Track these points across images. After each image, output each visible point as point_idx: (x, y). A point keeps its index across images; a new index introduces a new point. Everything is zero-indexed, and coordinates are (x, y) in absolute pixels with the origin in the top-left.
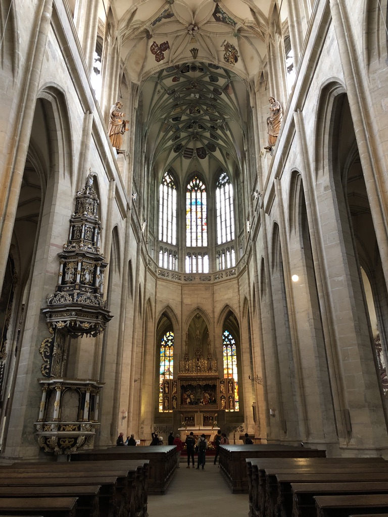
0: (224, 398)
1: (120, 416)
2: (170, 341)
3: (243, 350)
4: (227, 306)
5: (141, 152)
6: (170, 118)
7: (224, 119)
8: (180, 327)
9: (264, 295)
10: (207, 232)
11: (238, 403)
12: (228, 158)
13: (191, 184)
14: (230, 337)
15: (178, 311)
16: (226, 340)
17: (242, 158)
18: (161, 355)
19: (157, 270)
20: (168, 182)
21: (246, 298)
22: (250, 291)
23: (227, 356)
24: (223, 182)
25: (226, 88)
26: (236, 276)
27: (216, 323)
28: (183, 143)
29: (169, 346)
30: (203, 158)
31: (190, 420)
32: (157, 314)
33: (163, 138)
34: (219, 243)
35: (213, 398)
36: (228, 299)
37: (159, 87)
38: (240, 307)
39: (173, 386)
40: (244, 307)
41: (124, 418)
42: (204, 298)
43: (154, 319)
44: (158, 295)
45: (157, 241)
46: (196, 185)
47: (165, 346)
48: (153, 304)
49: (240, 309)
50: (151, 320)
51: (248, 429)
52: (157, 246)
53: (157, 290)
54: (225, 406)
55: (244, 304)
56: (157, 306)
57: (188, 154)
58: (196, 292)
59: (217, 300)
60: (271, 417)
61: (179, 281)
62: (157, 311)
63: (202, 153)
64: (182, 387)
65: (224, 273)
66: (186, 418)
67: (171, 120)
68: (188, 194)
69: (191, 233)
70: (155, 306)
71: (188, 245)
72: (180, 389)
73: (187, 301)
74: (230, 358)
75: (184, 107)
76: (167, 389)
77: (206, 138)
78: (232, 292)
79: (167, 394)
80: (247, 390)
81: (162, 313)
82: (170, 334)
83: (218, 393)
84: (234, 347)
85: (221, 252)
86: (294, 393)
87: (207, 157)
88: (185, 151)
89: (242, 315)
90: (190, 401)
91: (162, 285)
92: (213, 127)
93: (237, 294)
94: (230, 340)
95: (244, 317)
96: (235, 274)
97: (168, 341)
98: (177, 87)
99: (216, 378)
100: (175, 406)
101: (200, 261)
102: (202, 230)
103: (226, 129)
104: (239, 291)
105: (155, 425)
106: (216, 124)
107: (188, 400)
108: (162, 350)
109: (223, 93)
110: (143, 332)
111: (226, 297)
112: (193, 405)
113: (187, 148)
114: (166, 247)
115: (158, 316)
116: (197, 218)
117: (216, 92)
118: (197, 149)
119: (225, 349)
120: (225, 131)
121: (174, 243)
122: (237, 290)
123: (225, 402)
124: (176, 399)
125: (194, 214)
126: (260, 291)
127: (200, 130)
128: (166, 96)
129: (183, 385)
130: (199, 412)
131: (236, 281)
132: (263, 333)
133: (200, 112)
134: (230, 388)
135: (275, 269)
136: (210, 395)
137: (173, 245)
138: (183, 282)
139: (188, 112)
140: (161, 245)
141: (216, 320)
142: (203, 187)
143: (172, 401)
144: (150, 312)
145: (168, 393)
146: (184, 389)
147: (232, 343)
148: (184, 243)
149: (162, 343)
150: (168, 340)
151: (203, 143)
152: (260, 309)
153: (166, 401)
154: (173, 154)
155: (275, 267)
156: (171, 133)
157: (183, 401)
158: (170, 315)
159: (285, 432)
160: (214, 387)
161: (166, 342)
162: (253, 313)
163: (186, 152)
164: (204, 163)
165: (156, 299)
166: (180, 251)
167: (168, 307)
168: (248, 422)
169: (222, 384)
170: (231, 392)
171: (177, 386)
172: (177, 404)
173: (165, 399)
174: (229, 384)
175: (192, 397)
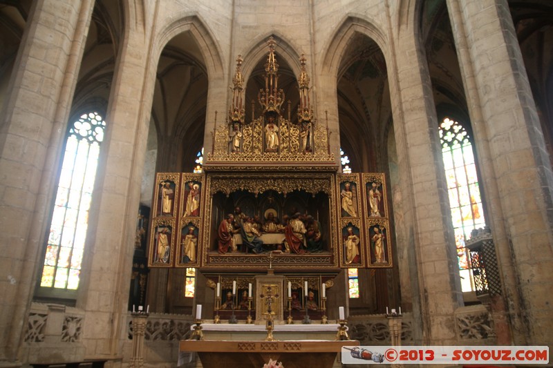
4: (348, 19)
27: (319, 66)
31: (241, 299)
32: (162, 24)
35: (319, 235)
36: (351, 4)
42: (289, 15)
43: (149, 28)
49: (387, 12)
62: (162, 16)
64: (218, 198)
72: (209, 202)
73: (247, 19)
76: (167, 203)
83: (332, 219)
89: (394, 24)
90: (240, 242)
95: (402, 27)
99: (326, 173)
100: (191, 254)
107: (236, 240)
112: (250, 251)
123: (359, 246)
129: (219, 193)
130: (270, 275)
134: (372, 202)
136: (308, 223)
141: (319, 59)
145: (171, 214)
146: (224, 202)
153: (163, 237)
168: (432, 308)
169: (346, 190)
170: (378, 213)
171: (200, 193)
172: (196, 247)
173: (159, 233)
174: (370, 190)
175: (247, 226)
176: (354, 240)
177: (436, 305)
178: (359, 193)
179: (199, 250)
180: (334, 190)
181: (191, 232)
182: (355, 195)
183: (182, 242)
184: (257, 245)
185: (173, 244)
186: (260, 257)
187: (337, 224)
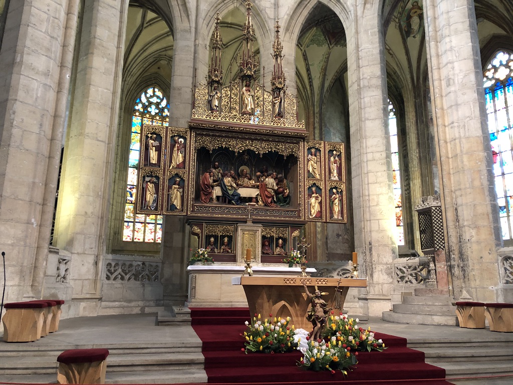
0: (319, 190)
18: (133, 129)
29: (151, 115)
31: (222, 244)
35: (287, 192)
39: (173, 147)
47: (142, 115)
54: (320, 212)
64: (202, 153)
66: (208, 237)
72: (193, 156)
76: (153, 155)
79: (156, 168)
83: (301, 178)
89: (360, 2)
90: (220, 194)
99: (298, 137)
100: (177, 203)
105: (110, 256)
107: (217, 191)
108: (136, 120)
112: (230, 203)
123: (320, 203)
124: (182, 184)
129: (203, 149)
134: (334, 166)
136: (279, 182)
141: (282, 24)
143: (170, 187)
145: (158, 165)
149: (137, 108)
153: (151, 186)
157: (202, 192)
168: (375, 258)
169: (312, 155)
170: (337, 177)
171: (185, 147)
172: (182, 197)
173: (147, 182)
174: (331, 157)
175: (228, 181)
176: (317, 198)
177: (379, 256)
178: (323, 159)
179: (185, 199)
180: (302, 154)
181: (177, 182)
182: (319, 160)
183: (168, 192)
184: (236, 197)
185: (160, 193)
186: (239, 208)
187: (303, 184)
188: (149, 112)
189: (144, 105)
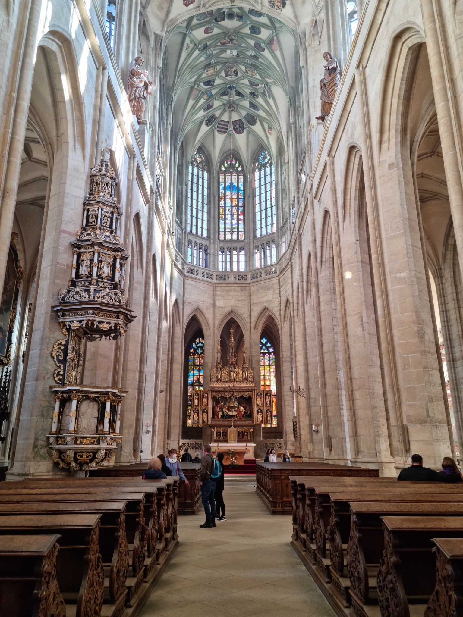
0: (261, 411)
1: (144, 429)
2: (200, 349)
3: (284, 359)
4: (265, 309)
5: (167, 124)
6: (201, 82)
7: (267, 84)
8: (212, 332)
9: (309, 297)
10: (244, 223)
11: (276, 418)
12: (270, 134)
13: (226, 165)
14: (269, 345)
15: (209, 315)
16: (264, 348)
17: (287, 133)
18: (190, 363)
19: (186, 267)
20: (198, 161)
21: (288, 300)
22: (293, 292)
23: (264, 366)
24: (263, 163)
25: (270, 42)
26: (277, 274)
27: (252, 329)
28: (217, 114)
30: (240, 133)
31: (223, 435)
32: (185, 317)
33: (193, 107)
34: (258, 235)
35: (249, 413)
36: (267, 301)
37: (187, 40)
38: (280, 310)
39: (203, 398)
40: (285, 311)
41: (148, 432)
42: (239, 301)
43: (181, 323)
44: (186, 295)
45: (185, 232)
46: (232, 166)
47: (194, 354)
48: (181, 306)
49: (280, 313)
50: (178, 324)
51: (288, 446)
52: (185, 238)
53: (185, 290)
54: (262, 421)
55: (286, 307)
56: (185, 308)
57: (223, 128)
58: (230, 293)
59: (255, 302)
60: (314, 433)
61: (211, 280)
62: (185, 314)
63: (239, 127)
65: (263, 272)
66: (217, 433)
67: (202, 84)
68: (222, 177)
69: (225, 223)
70: (183, 309)
71: (222, 238)
73: (220, 303)
74: (267, 368)
75: (218, 68)
76: (196, 401)
77: (244, 108)
78: (272, 293)
80: (286, 403)
81: (191, 316)
82: (200, 340)
83: (254, 407)
84: (272, 356)
85: (260, 246)
86: (341, 407)
87: (245, 132)
88: (219, 124)
89: (282, 320)
90: (222, 415)
91: (191, 285)
92: (253, 94)
93: (278, 295)
94: (267, 348)
95: (285, 323)
96: (275, 272)
97: (198, 349)
98: (209, 40)
99: (251, 390)
100: (205, 420)
101: (235, 257)
102: (238, 220)
103: (269, 96)
104: (280, 292)
105: (183, 440)
106: (257, 89)
107: (220, 414)
108: (191, 358)
109: (266, 50)
110: (169, 337)
111: (265, 299)
112: (225, 418)
113: (221, 121)
114: (195, 240)
115: (186, 320)
116: (232, 206)
117: (258, 47)
118: (233, 122)
119: (262, 358)
120: (268, 99)
121: (205, 235)
122: (278, 291)
123: (262, 417)
124: (207, 413)
125: (228, 201)
126: (305, 293)
127: (237, 98)
128: (197, 52)
129: (214, 397)
130: (232, 427)
131: (277, 281)
132: (308, 339)
133: (237, 74)
134: (268, 400)
135: (323, 266)
136: (245, 408)
137: (204, 238)
138: (214, 281)
139: (223, 74)
140: (190, 237)
141: (253, 325)
142: (240, 169)
143: (203, 414)
144: (177, 315)
145: (198, 406)
146: (216, 400)
147: (271, 351)
148: (217, 236)
149: (191, 351)
150: (198, 347)
151: (240, 114)
152: (304, 313)
153: (196, 414)
154: (204, 128)
155: (324, 263)
156: (202, 101)
157: (215, 415)
158: (201, 319)
159: (331, 450)
160: (250, 399)
161: (195, 350)
162: (296, 317)
163: (219, 126)
164: (241, 140)
165: (183, 301)
166: (212, 246)
167: (198, 309)
168: (288, 439)
169: (258, 396)
170: (269, 405)
171: (208, 397)
172: (207, 417)
173: (194, 412)
174: (267, 396)
175: (224, 410)
176: (260, 414)
180: (254, 396)
181: (205, 412)
183: (202, 416)
184: (228, 416)
187: (255, 409)
188: (198, 353)
189: (194, 349)
